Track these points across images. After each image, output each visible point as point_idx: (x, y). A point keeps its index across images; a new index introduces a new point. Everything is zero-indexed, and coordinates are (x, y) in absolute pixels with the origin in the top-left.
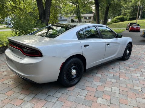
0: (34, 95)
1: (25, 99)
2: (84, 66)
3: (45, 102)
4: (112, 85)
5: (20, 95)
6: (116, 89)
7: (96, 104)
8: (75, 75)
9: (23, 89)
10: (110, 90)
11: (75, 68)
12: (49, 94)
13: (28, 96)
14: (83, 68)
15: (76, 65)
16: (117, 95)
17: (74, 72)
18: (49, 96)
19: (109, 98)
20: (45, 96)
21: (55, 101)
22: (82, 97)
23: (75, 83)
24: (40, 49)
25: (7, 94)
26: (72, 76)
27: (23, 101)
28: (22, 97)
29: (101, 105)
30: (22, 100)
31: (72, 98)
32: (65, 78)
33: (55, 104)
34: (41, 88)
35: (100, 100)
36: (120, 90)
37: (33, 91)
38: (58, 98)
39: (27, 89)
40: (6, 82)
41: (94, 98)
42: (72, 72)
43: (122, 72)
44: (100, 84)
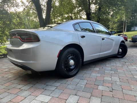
0: (32, 85)
1: (23, 88)
2: (81, 57)
3: (43, 90)
4: (111, 75)
5: (18, 86)
6: (116, 78)
7: (97, 90)
8: (74, 65)
9: (22, 80)
10: (110, 79)
11: (72, 59)
12: (48, 84)
13: (26, 86)
14: (81, 60)
15: (73, 56)
16: (118, 83)
17: (72, 62)
18: (47, 85)
19: (110, 85)
20: (43, 86)
21: (54, 89)
22: (81, 85)
23: (73, 74)
24: (37, 34)
25: (5, 85)
26: (71, 66)
27: (20, 90)
28: (20, 86)
29: (103, 91)
30: (20, 89)
31: (70, 87)
32: (63, 67)
33: (54, 92)
34: (40, 79)
35: (100, 88)
36: (120, 79)
37: (31, 82)
38: (57, 87)
39: (26, 81)
40: (6, 76)
41: (94, 86)
42: (70, 62)
44: (99, 75)
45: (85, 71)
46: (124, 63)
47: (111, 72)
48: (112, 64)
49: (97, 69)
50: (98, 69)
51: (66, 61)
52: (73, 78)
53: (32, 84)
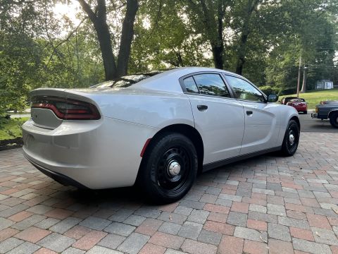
0: (77, 221)
1: (55, 228)
2: (197, 155)
3: (102, 235)
4: (267, 200)
5: (45, 221)
6: (277, 209)
7: (231, 239)
8: (179, 174)
9: (54, 207)
10: (264, 210)
11: (176, 159)
12: (115, 218)
13: (62, 223)
14: (196, 161)
15: (179, 152)
16: (281, 221)
17: (175, 167)
18: (113, 222)
19: (263, 226)
20: (104, 223)
21: (128, 233)
22: (195, 225)
25: (12, 218)
26: (172, 176)
27: (48, 232)
28: (47, 223)
29: (246, 242)
30: (47, 229)
31: (168, 227)
33: (129, 239)
34: (97, 206)
35: (240, 232)
36: (286, 210)
37: (76, 212)
38: (137, 227)
39: (64, 209)
40: (18, 194)
41: (225, 227)
42: (171, 167)
43: (285, 177)
44: (238, 199)
45: (205, 188)
46: (298, 170)
47: (267, 192)
48: (269, 171)
49: (234, 183)
50: (236, 183)
51: (162, 164)
52: (177, 203)
53: (77, 217)
